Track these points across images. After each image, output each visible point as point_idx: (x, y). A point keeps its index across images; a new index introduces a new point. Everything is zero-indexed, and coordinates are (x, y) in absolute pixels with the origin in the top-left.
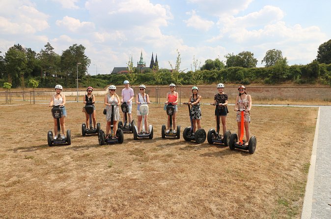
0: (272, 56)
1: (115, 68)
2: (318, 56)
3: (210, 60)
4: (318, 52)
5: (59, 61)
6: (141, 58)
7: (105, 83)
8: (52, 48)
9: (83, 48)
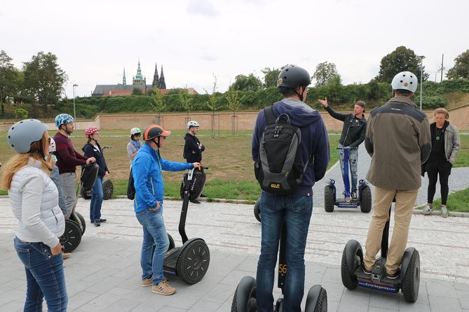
0: (323, 70)
1: (97, 86)
2: (381, 72)
3: (242, 76)
4: (381, 66)
5: (22, 79)
6: (139, 71)
7: (93, 110)
8: (9, 59)
9: (54, 58)
